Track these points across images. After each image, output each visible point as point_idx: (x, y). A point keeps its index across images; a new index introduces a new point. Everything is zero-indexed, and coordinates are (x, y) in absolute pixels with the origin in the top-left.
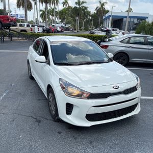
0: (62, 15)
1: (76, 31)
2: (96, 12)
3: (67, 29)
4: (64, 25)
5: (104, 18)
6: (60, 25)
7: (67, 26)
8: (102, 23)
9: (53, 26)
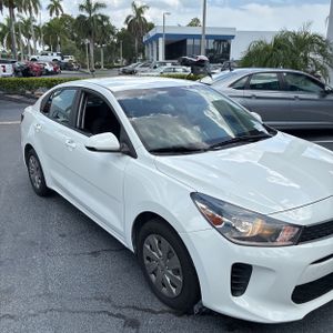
0: (50, 34)
1: (88, 71)
2: (126, 27)
3: (67, 67)
4: (59, 58)
5: (145, 39)
6: (50, 58)
7: (66, 60)
8: (142, 50)
9: (34, 60)
